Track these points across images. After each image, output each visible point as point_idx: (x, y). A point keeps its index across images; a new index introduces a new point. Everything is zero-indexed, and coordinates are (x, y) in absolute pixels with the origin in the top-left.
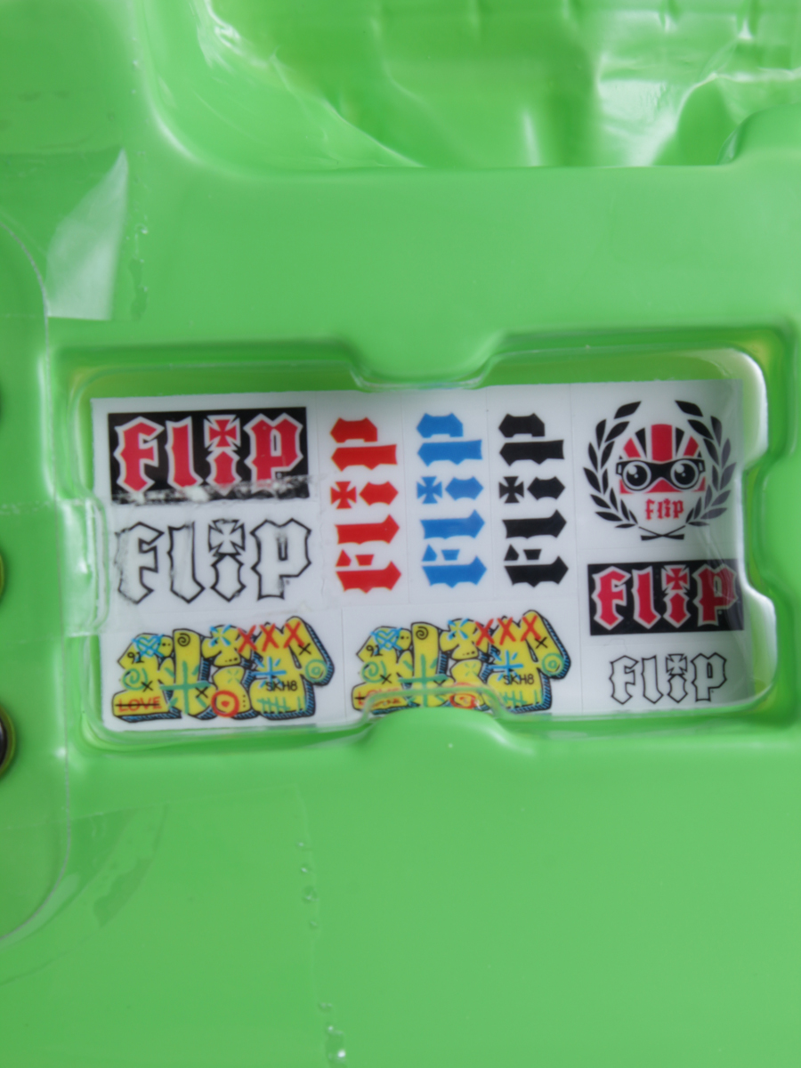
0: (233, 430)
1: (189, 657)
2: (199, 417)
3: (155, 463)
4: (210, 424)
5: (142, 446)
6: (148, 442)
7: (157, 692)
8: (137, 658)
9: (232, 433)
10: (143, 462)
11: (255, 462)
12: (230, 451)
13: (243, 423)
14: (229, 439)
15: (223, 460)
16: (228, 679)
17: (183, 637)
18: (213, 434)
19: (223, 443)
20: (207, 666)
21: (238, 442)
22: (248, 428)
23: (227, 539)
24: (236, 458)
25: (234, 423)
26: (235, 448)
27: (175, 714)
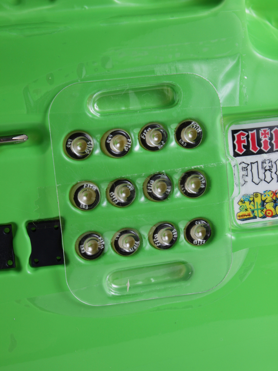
0: (268, 132)
1: (258, 200)
2: (258, 129)
3: (246, 144)
4: (261, 131)
5: (242, 139)
6: (243, 138)
7: (249, 211)
8: (243, 202)
9: (268, 134)
10: (242, 144)
11: (274, 142)
12: (267, 139)
13: (271, 131)
14: (267, 136)
15: (266, 142)
16: (269, 206)
17: (256, 195)
18: (262, 134)
19: (265, 137)
20: (263, 203)
21: (270, 136)
22: (272, 132)
23: (267, 165)
24: (269, 141)
25: (268, 131)
26: (269, 138)
27: (255, 217)
